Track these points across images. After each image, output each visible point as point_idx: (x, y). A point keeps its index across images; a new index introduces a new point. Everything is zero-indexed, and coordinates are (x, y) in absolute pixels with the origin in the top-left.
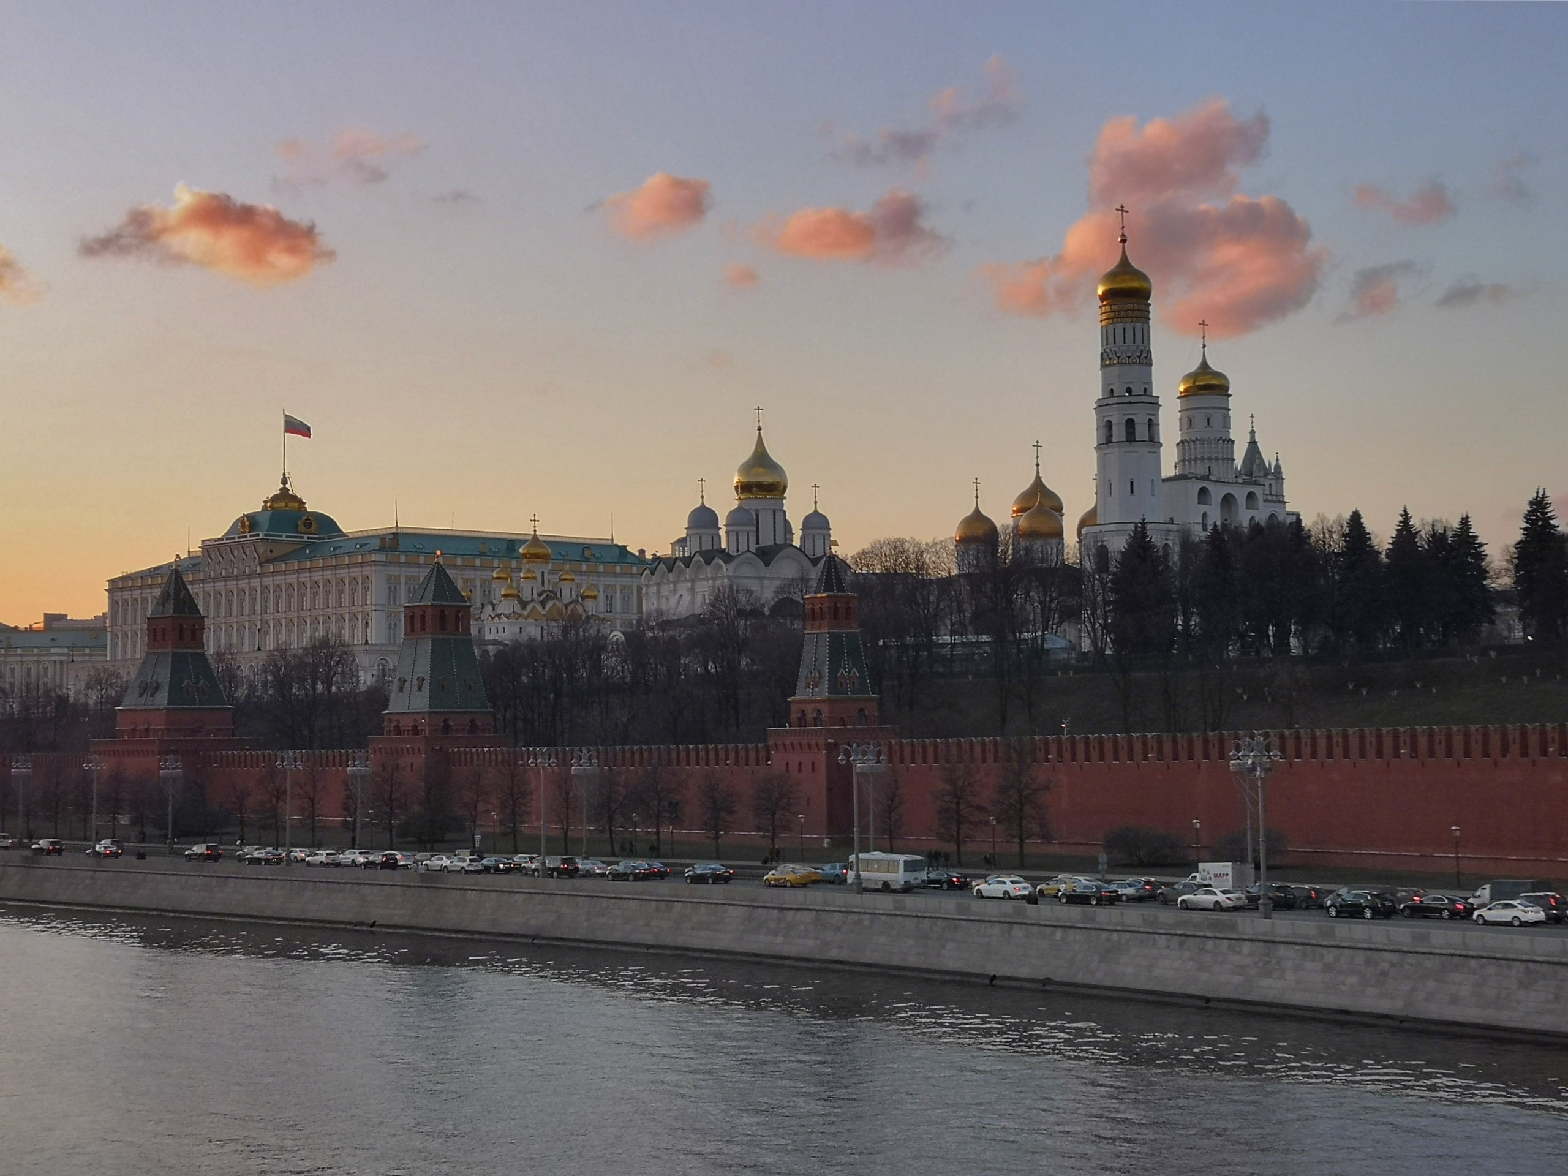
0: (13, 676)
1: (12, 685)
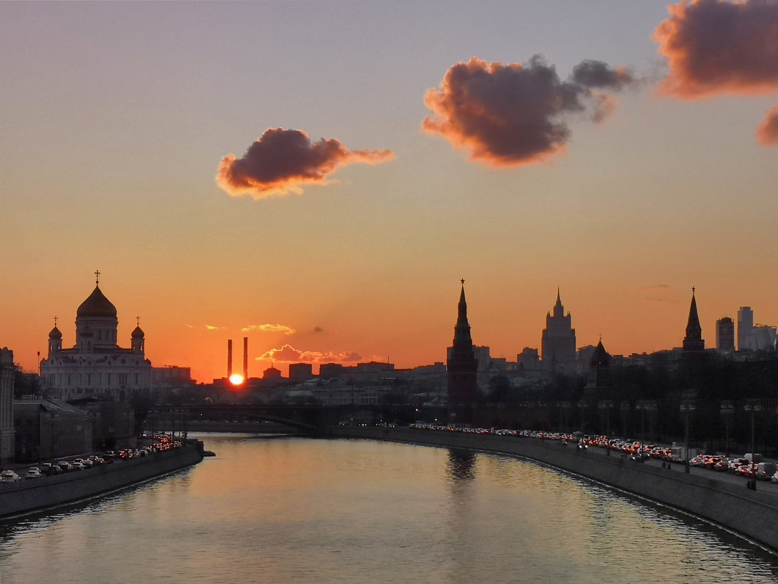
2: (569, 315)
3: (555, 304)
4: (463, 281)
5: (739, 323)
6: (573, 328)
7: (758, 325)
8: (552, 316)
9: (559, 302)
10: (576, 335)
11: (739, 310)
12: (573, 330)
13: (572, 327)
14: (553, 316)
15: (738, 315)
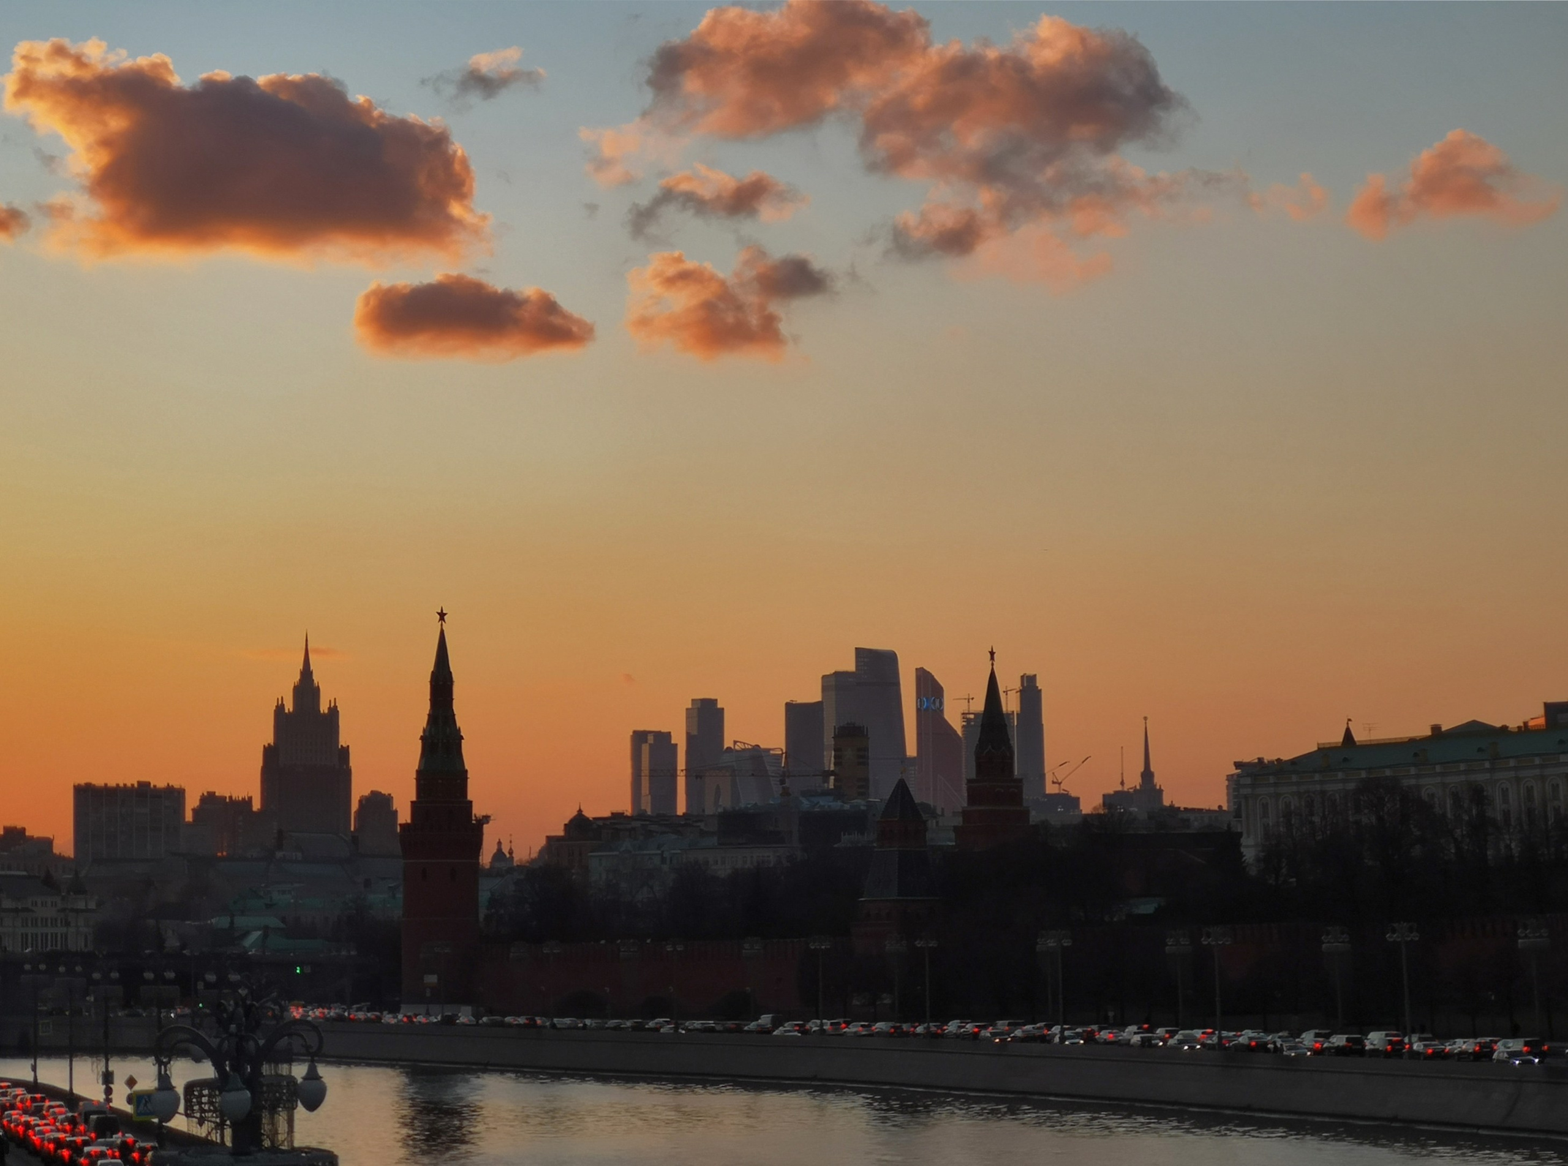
0: (1506, 800)
1: (1506, 814)
2: (334, 711)
3: (297, 678)
4: (442, 615)
5: (690, 738)
6: (344, 745)
7: (738, 744)
8: (289, 709)
9: (306, 673)
10: (353, 762)
11: (690, 706)
12: (345, 751)
13: (343, 742)
14: (291, 710)
15: (688, 718)
